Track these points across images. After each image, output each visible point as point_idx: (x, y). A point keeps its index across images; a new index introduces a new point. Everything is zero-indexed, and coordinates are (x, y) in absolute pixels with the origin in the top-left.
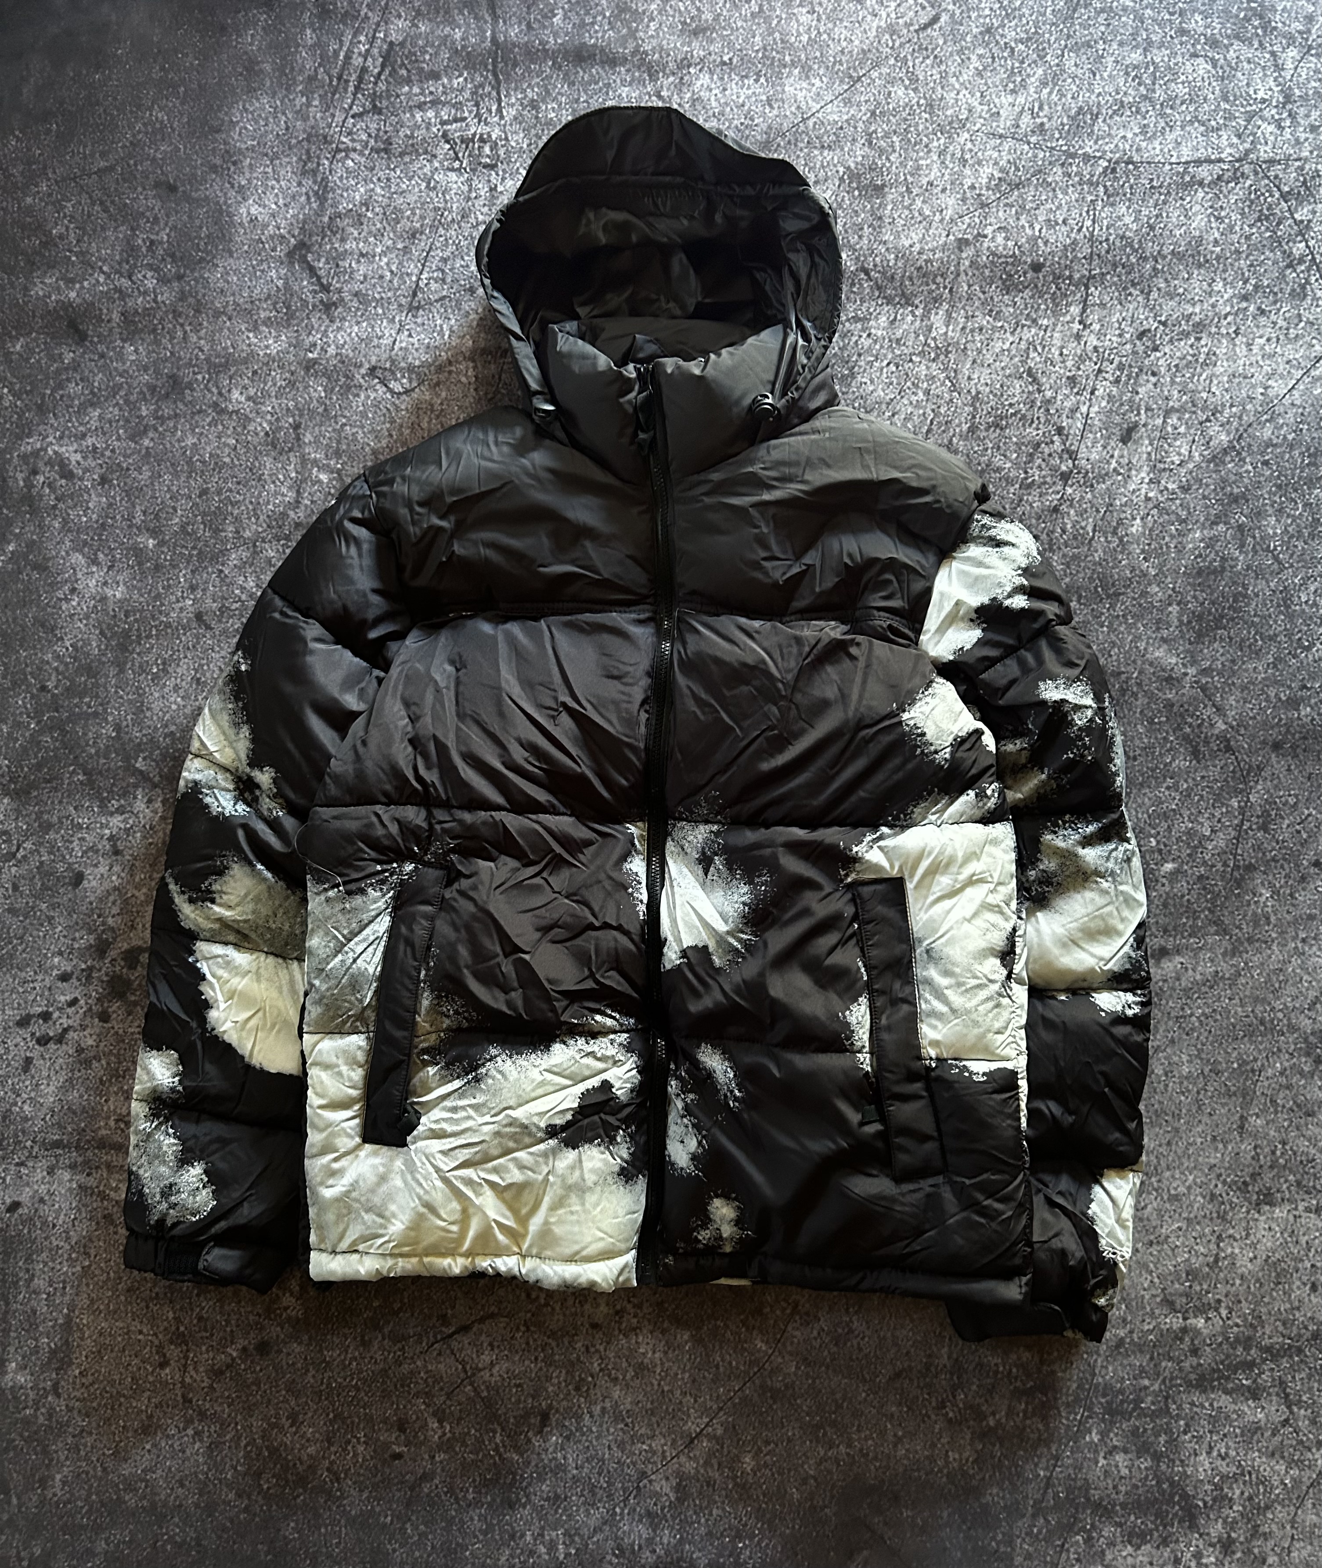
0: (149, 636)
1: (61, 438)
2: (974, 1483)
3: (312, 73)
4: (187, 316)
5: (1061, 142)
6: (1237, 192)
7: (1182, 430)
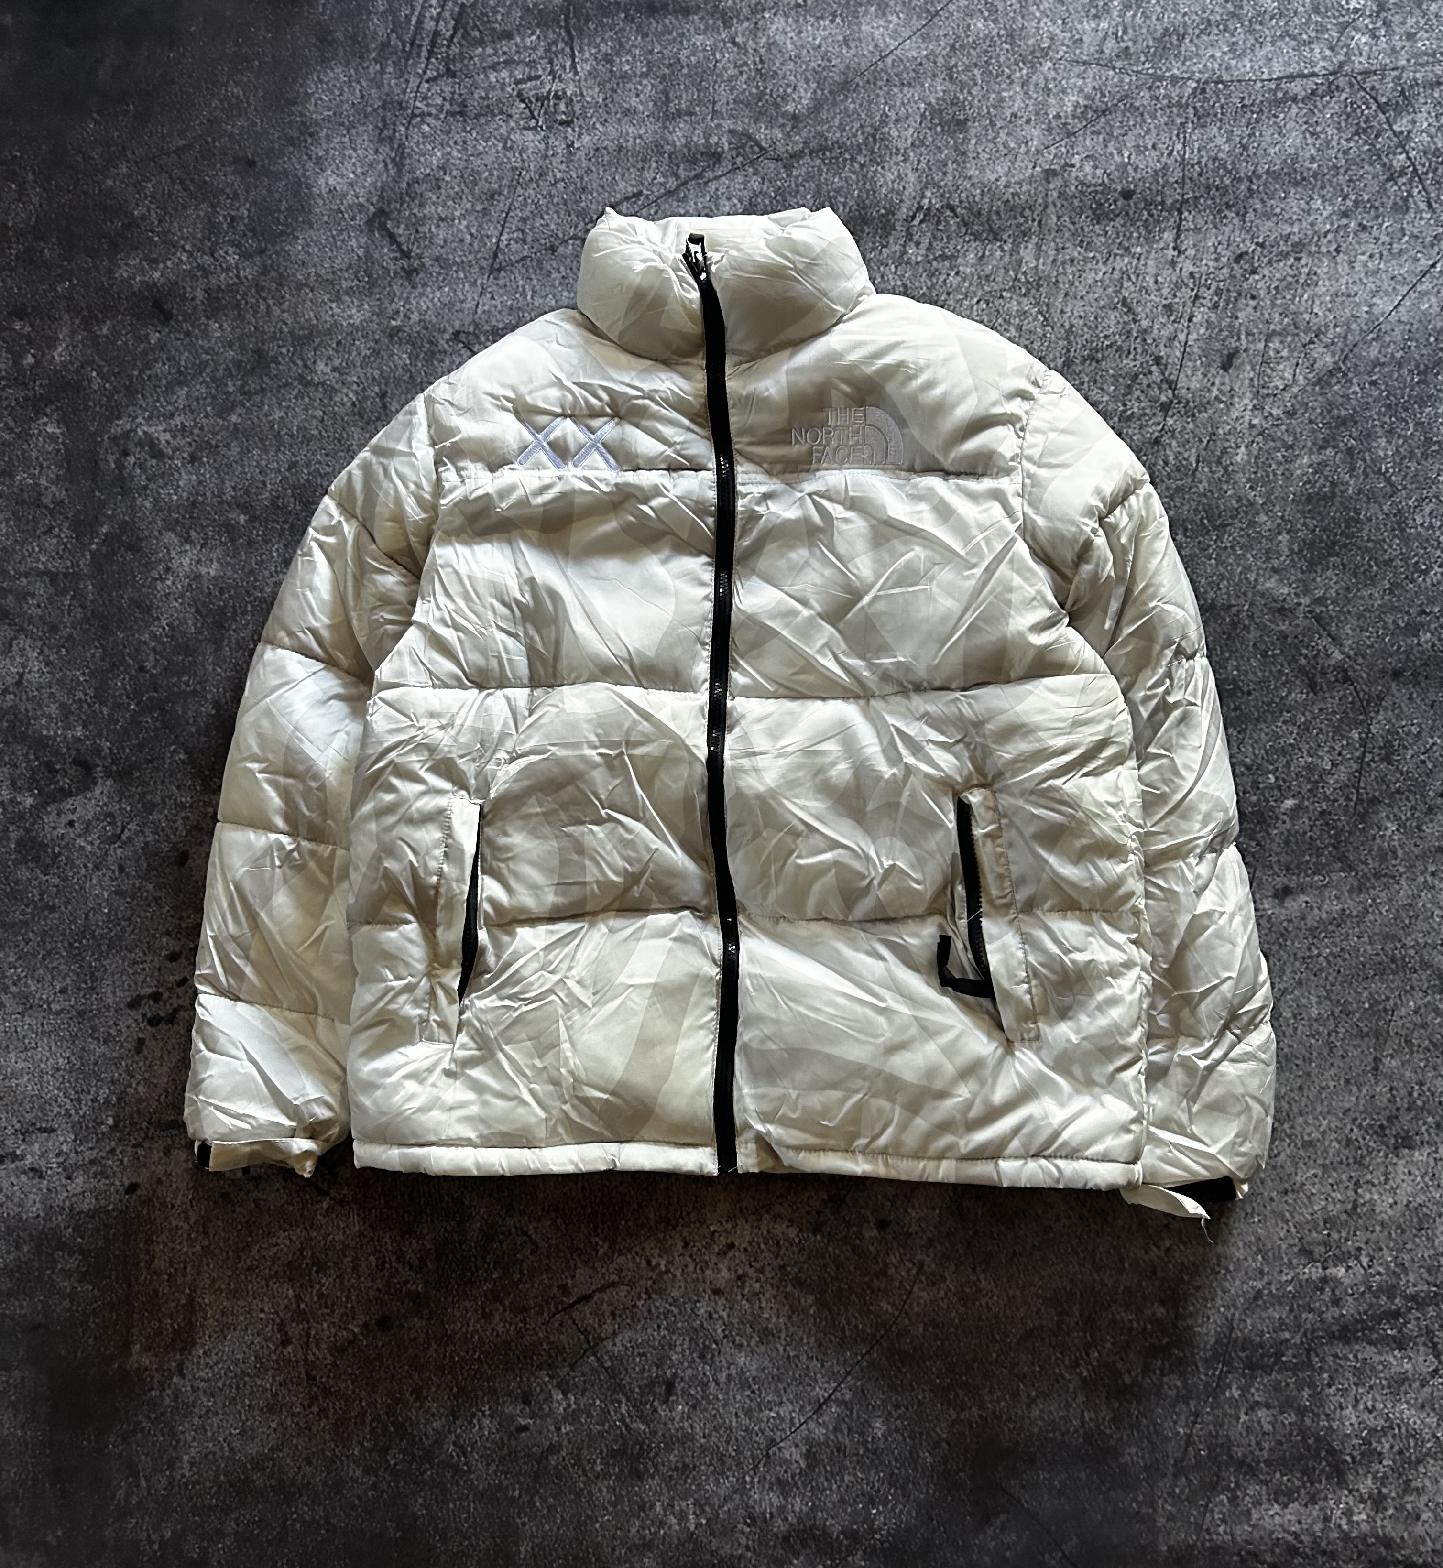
0: (244, 613)
1: (150, 418)
2: (1112, 1442)
3: (385, 38)
4: (270, 291)
5: (1147, 65)
6: (1332, 107)
7: (1285, 353)
